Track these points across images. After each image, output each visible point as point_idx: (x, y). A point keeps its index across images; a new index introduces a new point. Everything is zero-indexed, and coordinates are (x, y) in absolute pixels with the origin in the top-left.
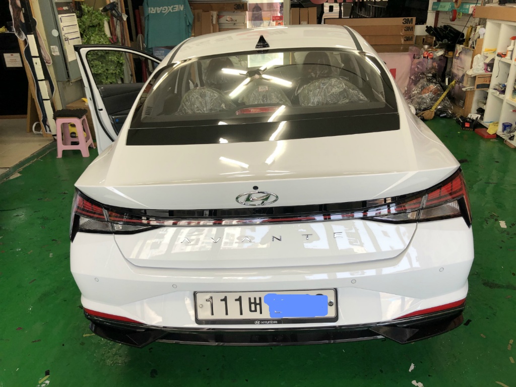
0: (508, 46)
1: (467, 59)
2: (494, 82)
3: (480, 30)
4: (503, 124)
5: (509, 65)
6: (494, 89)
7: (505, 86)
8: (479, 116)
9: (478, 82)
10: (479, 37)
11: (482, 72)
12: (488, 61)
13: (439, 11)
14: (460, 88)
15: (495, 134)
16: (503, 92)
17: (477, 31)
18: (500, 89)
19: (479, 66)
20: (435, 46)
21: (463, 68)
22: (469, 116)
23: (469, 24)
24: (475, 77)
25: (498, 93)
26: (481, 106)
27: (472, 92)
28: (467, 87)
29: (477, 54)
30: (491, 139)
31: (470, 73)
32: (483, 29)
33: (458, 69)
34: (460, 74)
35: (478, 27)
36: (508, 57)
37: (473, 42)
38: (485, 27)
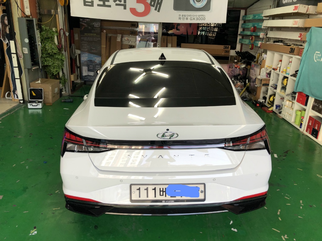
0: (278, 65)
1: (257, 70)
2: (271, 83)
3: (264, 55)
4: (276, 105)
5: (278, 75)
6: (271, 87)
7: (276, 86)
8: (264, 100)
9: (263, 83)
10: (263, 59)
11: (265, 77)
12: (268, 72)
13: (242, 44)
14: (254, 85)
15: (272, 110)
16: (276, 88)
17: (262, 56)
18: (274, 87)
19: (264, 74)
20: (241, 62)
21: (256, 75)
22: (259, 100)
23: (258, 52)
24: (262, 80)
25: (273, 89)
26: (265, 95)
27: (260, 87)
28: (257, 84)
29: (262, 68)
30: (270, 113)
31: (259, 77)
32: (266, 55)
33: (253, 75)
34: (254, 78)
35: (263, 54)
36: (278, 70)
37: (260, 62)
38: (266, 54)
